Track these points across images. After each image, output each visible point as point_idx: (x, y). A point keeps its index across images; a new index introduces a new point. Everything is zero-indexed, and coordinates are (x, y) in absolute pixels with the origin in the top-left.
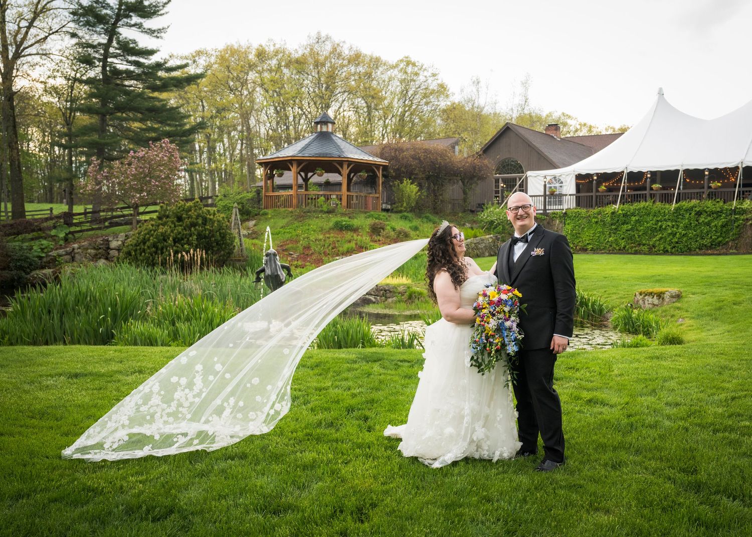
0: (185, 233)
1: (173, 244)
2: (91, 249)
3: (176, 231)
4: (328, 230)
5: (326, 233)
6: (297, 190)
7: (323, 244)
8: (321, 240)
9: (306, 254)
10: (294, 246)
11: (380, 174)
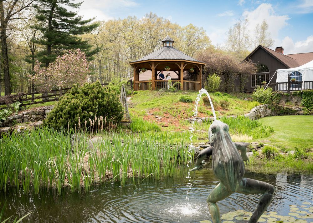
0: (90, 103)
1: (81, 111)
2: (34, 114)
3: (83, 102)
4: (177, 102)
5: (176, 104)
6: (154, 79)
7: (176, 110)
8: (174, 108)
9: (166, 117)
10: (158, 112)
11: (201, 70)
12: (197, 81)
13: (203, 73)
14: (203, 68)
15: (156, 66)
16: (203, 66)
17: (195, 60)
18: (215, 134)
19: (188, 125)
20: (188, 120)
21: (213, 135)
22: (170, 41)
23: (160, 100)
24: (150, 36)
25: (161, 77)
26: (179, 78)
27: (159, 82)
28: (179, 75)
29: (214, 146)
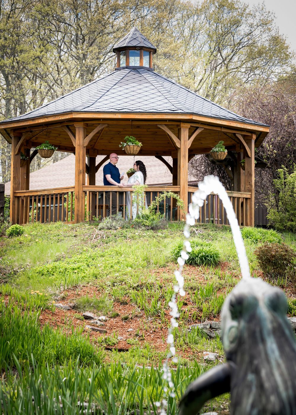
4: (162, 263)
5: (160, 270)
6: (84, 184)
7: (159, 293)
8: (152, 285)
9: (123, 316)
10: (93, 298)
11: (252, 151)
12: (239, 190)
13: (260, 164)
14: (259, 143)
15: (91, 135)
16: (261, 136)
17: (229, 116)
18: (239, 322)
19: (199, 346)
20: (200, 326)
21: (235, 323)
22: (141, 48)
23: (102, 256)
24: (77, 35)
25: (109, 177)
26: (176, 181)
27: (101, 193)
28: (174, 170)
29: (235, 362)
